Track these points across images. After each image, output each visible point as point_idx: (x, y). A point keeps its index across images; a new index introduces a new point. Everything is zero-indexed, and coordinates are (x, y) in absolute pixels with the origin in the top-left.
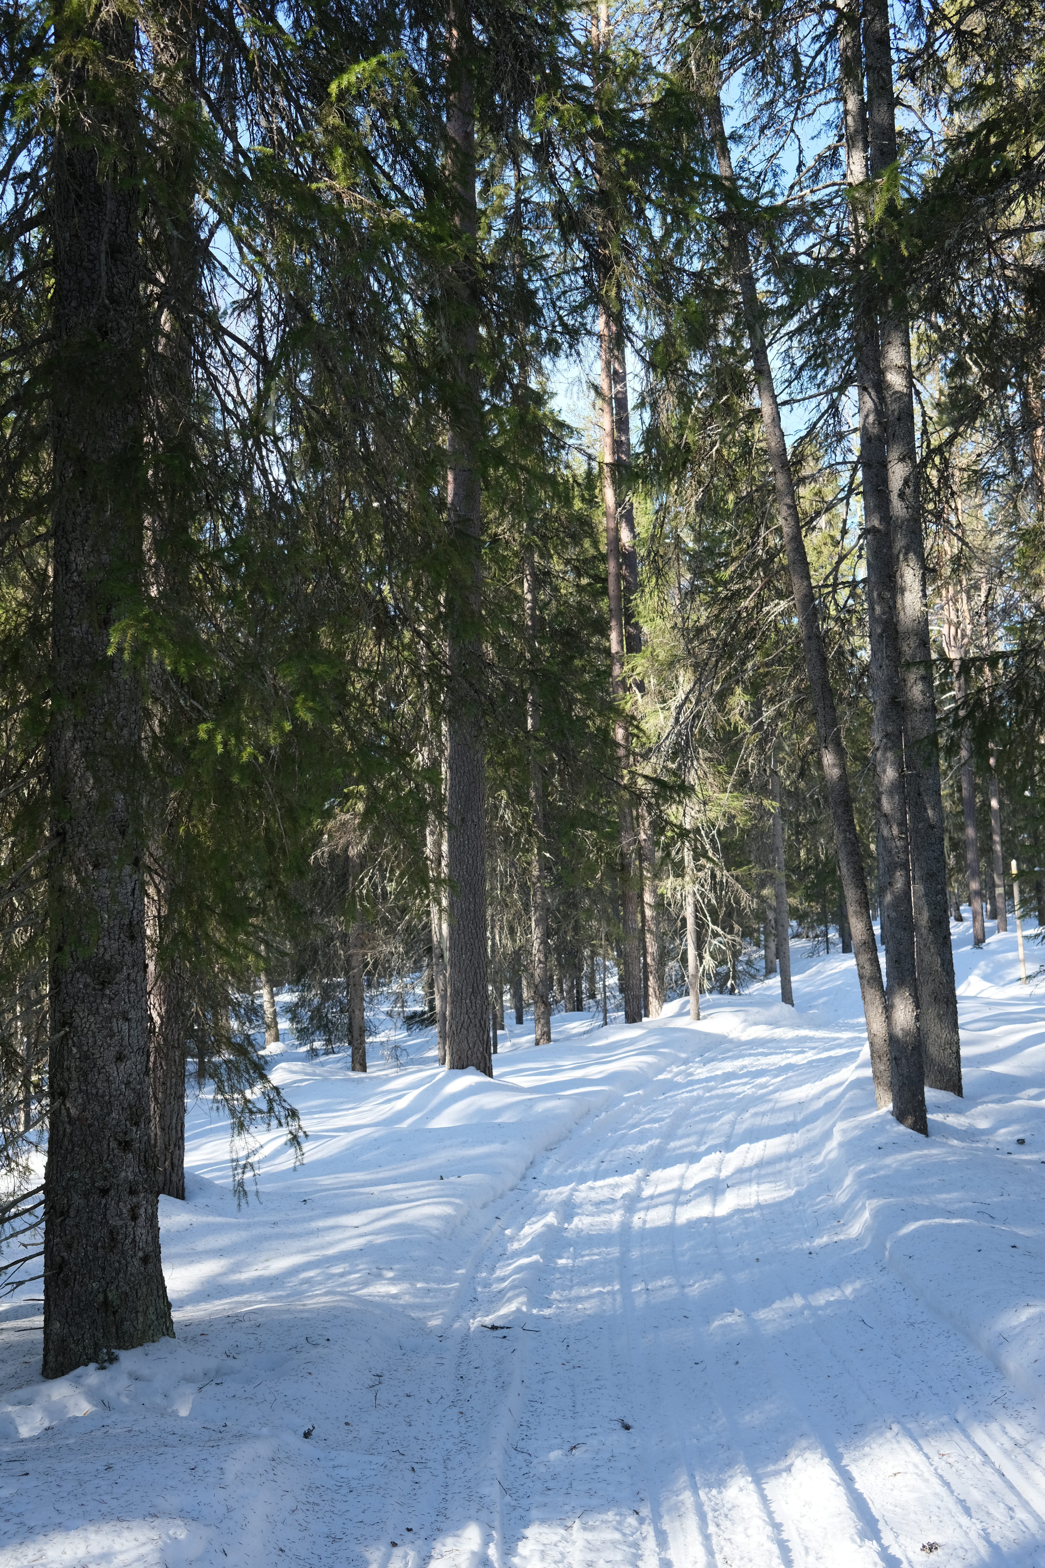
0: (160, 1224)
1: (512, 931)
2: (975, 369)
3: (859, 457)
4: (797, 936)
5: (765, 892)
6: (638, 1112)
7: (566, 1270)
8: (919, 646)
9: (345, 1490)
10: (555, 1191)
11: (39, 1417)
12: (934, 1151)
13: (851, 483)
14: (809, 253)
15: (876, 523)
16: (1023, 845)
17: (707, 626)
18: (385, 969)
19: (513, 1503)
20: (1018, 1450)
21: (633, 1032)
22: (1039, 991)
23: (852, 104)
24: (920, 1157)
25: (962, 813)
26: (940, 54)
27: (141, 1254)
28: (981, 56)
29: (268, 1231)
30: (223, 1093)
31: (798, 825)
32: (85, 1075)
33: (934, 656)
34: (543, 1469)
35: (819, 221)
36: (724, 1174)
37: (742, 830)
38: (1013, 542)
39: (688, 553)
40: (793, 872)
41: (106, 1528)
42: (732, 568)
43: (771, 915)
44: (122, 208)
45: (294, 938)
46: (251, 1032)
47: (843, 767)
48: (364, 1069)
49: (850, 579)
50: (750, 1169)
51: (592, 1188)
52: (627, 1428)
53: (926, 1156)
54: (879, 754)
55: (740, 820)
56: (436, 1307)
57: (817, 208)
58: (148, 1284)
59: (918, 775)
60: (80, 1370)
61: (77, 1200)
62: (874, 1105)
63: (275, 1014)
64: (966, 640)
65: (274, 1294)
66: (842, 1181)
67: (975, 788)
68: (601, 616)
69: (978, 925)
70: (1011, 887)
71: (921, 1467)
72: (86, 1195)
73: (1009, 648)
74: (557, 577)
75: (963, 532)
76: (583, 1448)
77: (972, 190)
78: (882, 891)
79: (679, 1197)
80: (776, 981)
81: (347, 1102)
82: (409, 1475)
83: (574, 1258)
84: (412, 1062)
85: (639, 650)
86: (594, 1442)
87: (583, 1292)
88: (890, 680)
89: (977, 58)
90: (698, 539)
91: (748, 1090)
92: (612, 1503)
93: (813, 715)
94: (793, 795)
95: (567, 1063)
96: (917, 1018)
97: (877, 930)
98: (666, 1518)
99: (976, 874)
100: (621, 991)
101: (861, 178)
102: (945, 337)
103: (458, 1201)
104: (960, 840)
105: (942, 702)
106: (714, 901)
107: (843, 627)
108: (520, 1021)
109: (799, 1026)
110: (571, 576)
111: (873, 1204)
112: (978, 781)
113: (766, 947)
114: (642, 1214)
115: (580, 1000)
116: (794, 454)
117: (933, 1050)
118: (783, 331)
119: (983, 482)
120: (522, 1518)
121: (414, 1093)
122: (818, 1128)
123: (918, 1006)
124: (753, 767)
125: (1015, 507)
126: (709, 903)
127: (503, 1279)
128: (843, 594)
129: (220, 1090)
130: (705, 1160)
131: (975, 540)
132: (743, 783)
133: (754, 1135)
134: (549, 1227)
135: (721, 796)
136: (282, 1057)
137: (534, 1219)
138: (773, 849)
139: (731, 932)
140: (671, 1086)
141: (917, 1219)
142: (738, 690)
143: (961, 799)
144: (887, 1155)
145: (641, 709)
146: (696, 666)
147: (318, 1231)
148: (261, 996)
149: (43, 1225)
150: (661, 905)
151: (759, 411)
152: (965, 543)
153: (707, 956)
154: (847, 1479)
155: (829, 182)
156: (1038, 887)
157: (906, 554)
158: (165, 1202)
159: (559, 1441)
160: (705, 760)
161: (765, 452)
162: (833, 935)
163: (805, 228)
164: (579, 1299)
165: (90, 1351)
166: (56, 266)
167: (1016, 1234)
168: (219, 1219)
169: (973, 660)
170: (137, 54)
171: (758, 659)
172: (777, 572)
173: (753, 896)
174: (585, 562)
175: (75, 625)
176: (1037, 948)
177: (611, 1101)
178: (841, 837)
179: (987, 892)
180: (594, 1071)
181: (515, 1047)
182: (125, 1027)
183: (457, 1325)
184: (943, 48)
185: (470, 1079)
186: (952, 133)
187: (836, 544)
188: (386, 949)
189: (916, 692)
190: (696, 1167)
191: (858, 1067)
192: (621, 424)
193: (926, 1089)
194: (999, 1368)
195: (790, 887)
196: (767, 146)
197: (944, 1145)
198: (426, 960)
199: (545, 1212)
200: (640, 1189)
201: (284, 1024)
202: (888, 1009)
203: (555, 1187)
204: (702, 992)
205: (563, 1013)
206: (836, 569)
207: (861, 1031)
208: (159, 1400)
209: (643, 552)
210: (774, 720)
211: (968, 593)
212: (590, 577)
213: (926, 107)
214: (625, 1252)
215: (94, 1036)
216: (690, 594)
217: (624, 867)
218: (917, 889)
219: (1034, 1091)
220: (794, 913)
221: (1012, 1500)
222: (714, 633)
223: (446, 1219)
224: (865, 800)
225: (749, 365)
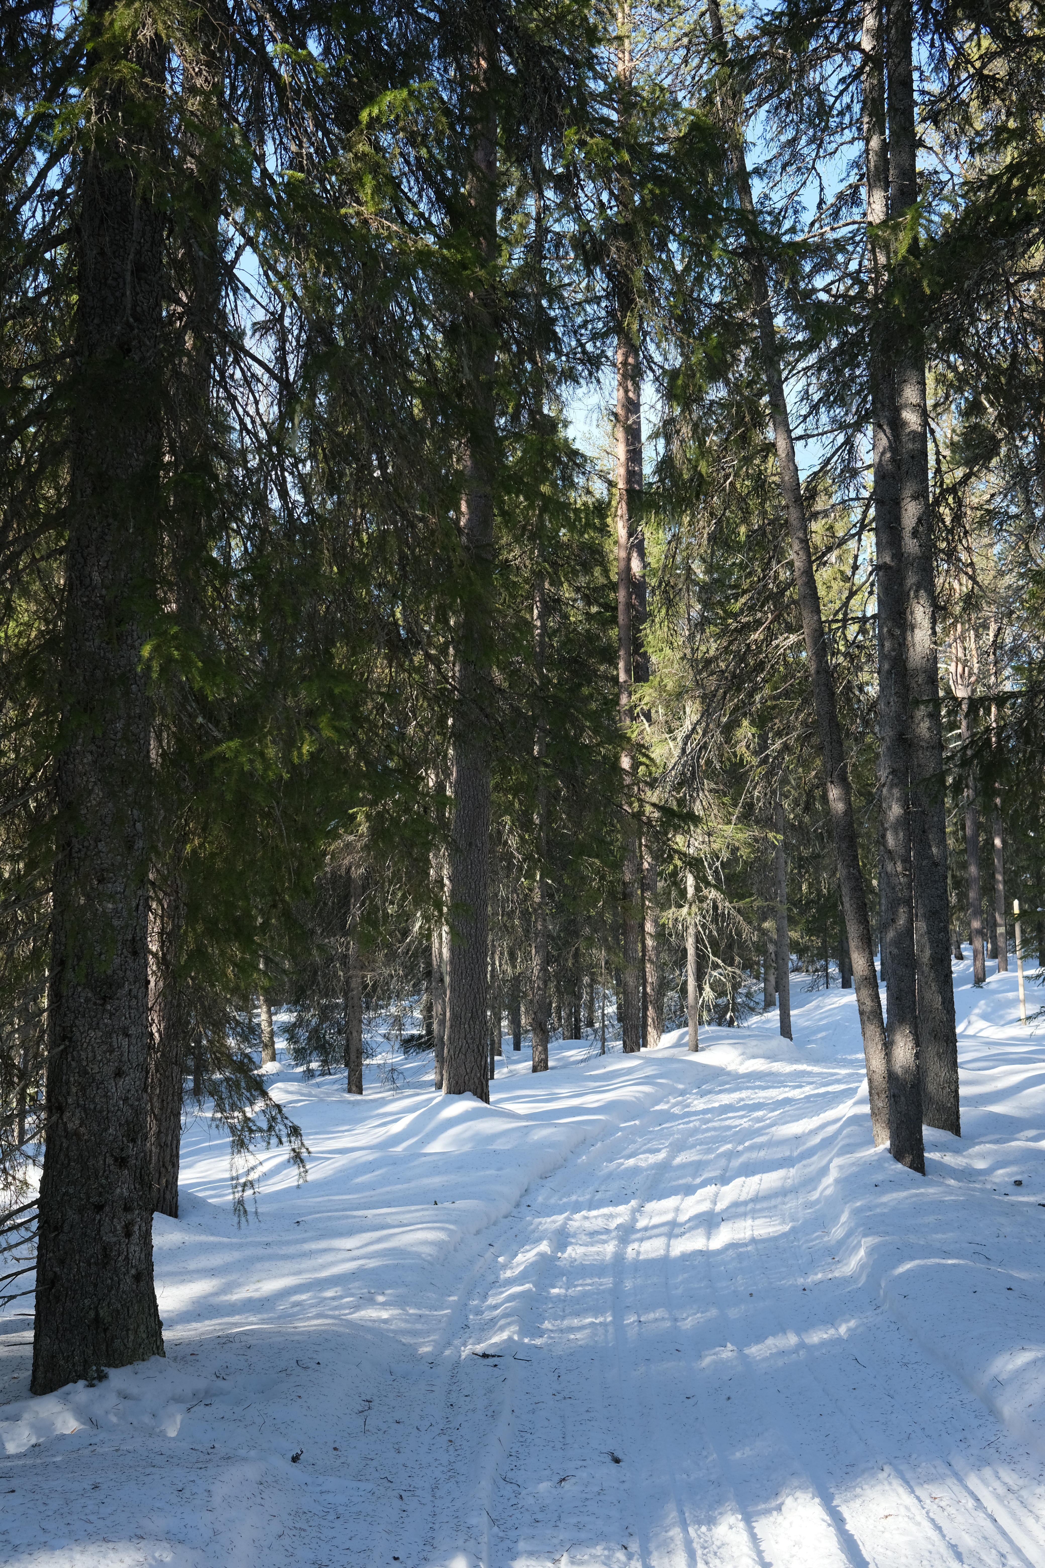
0: (154, 1242)
1: (512, 957)
2: (991, 410)
3: (872, 494)
4: (797, 969)
5: (766, 925)
6: (634, 1142)
7: (559, 1299)
8: (927, 683)
9: (332, 1516)
10: (549, 1220)
11: (27, 1433)
12: (931, 1190)
13: (863, 519)
14: (827, 290)
15: (888, 559)
16: (1026, 885)
17: (716, 658)
18: (384, 992)
19: (501, 1534)
20: (1011, 1496)
21: (630, 1062)
22: (1039, 1032)
23: (875, 143)
24: (917, 1195)
25: (964, 851)
26: (964, 96)
27: (133, 1271)
28: (1003, 100)
29: (260, 1251)
30: (222, 1111)
31: (801, 859)
32: (83, 1089)
33: (941, 694)
34: (531, 1500)
35: (840, 258)
36: (719, 1207)
37: (745, 862)
38: (1021, 583)
39: (697, 584)
40: (795, 905)
41: (92, 1548)
42: (742, 600)
43: (771, 948)
44: (148, 228)
45: (294, 958)
46: (248, 1050)
47: (848, 803)
48: (360, 1091)
49: (860, 615)
50: (745, 1203)
51: (586, 1218)
52: (617, 1461)
53: (922, 1194)
54: (885, 790)
55: (744, 852)
56: (428, 1333)
57: (840, 245)
58: (140, 1302)
59: (923, 812)
60: (69, 1387)
61: (72, 1216)
62: (872, 1142)
63: (272, 1034)
64: (973, 679)
65: (265, 1316)
66: (837, 1217)
67: (978, 826)
68: (610, 646)
69: (979, 964)
70: (1013, 926)
71: (913, 1510)
72: (81, 1211)
73: (1016, 689)
74: (567, 604)
75: (974, 570)
76: (572, 1480)
77: (995, 231)
78: (884, 927)
79: (673, 1229)
80: (774, 1015)
81: (343, 1124)
82: (397, 1502)
83: (567, 1289)
84: (409, 1086)
85: (647, 680)
86: (583, 1474)
87: (576, 1322)
88: (898, 717)
89: (998, 102)
90: (708, 572)
91: (745, 1123)
92: (601, 1537)
93: (820, 749)
94: (799, 830)
95: (564, 1091)
96: (917, 1056)
97: (878, 966)
98: (655, 1554)
99: (978, 912)
100: (620, 1020)
101: (882, 217)
102: (961, 377)
103: (451, 1227)
104: (962, 878)
105: (948, 740)
106: (715, 933)
107: (852, 661)
108: (517, 1047)
109: (797, 1061)
110: (580, 604)
111: (868, 1242)
112: (982, 819)
113: (766, 980)
114: (635, 1245)
115: (577, 1029)
116: (807, 489)
117: (932, 1088)
118: (801, 365)
119: (995, 523)
120: (509, 1549)
121: (411, 1117)
122: (816, 1162)
123: (917, 1044)
124: (759, 800)
125: (1027, 548)
126: (710, 936)
127: (495, 1307)
128: (852, 630)
129: (220, 1108)
130: (701, 1193)
131: (985, 579)
132: (747, 816)
133: (749, 1170)
134: (542, 1255)
135: (725, 827)
136: (278, 1077)
137: (527, 1247)
138: (776, 883)
139: (731, 964)
140: (668, 1116)
141: (912, 1259)
142: (745, 723)
143: (964, 837)
144: (883, 1193)
145: (647, 738)
146: (704, 697)
147: (310, 1254)
148: (259, 1015)
149: (36, 1239)
150: (661, 935)
151: (773, 445)
152: (975, 582)
153: (707, 988)
154: (838, 1521)
155: (849, 220)
156: (1039, 928)
157: (917, 591)
158: (159, 1220)
159: (548, 1472)
160: (710, 791)
161: (778, 486)
162: (833, 970)
163: (827, 264)
164: (571, 1329)
165: (80, 1368)
166: (80, 282)
167: (1012, 1276)
168: (212, 1239)
169: (982, 699)
170: (169, 77)
171: (767, 691)
172: (788, 606)
173: (754, 929)
174: (595, 589)
175: (87, 640)
176: (1037, 989)
177: (608, 1130)
178: (844, 872)
179: (988, 931)
180: (591, 1100)
181: (512, 1074)
182: (125, 1043)
183: (447, 1352)
184: (966, 92)
185: (466, 1104)
186: (972, 175)
187: (846, 579)
188: (386, 972)
189: (923, 728)
190: (691, 1200)
191: (855, 1104)
192: (634, 455)
193: (924, 1127)
194: (994, 1412)
195: (792, 921)
196: (789, 184)
197: (941, 1184)
198: (425, 984)
199: (538, 1241)
200: (634, 1220)
201: (281, 1044)
202: (888, 1046)
203: (549, 1216)
204: (701, 1023)
205: (561, 1041)
206: (846, 604)
207: (862, 1067)
208: (147, 1419)
209: (654, 582)
210: (781, 752)
211: (976, 631)
212: (600, 605)
213: (947, 148)
214: (618, 1284)
215: (93, 1051)
216: (701, 625)
217: (626, 896)
218: (921, 926)
219: (1032, 1133)
220: (796, 947)
221: (1005, 1548)
222: (723, 665)
223: (439, 1244)
224: (868, 835)
225: (766, 399)
